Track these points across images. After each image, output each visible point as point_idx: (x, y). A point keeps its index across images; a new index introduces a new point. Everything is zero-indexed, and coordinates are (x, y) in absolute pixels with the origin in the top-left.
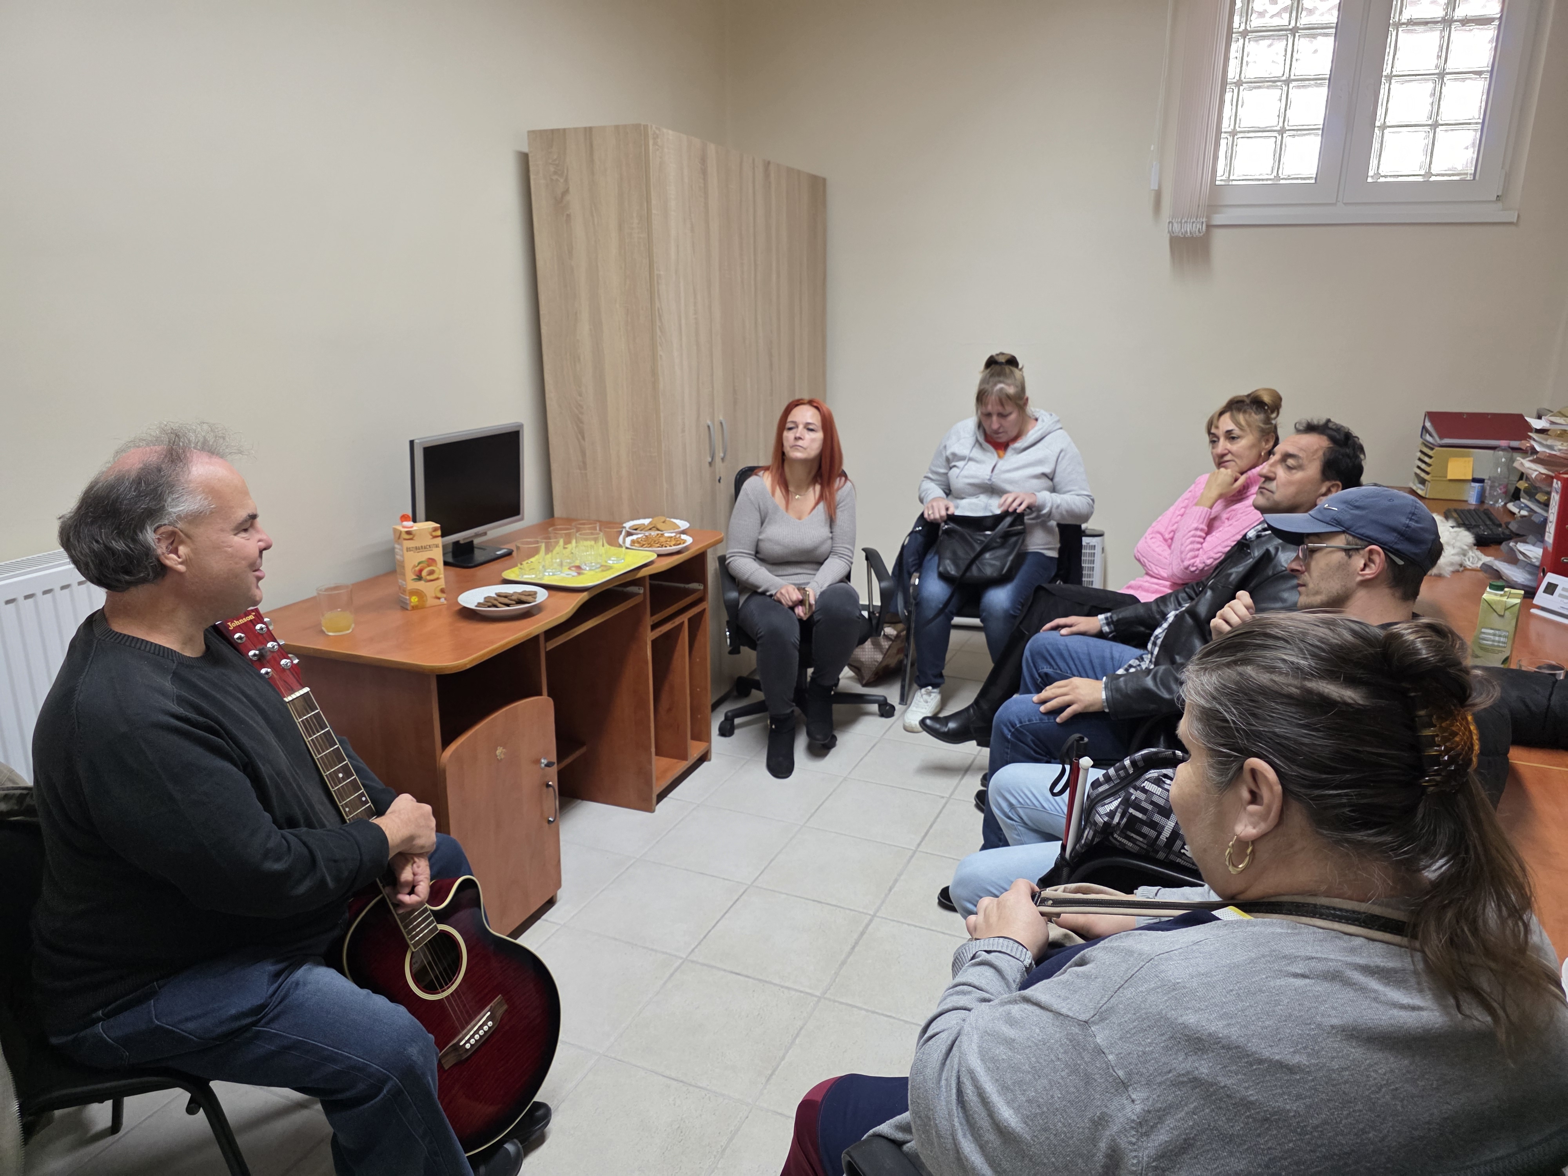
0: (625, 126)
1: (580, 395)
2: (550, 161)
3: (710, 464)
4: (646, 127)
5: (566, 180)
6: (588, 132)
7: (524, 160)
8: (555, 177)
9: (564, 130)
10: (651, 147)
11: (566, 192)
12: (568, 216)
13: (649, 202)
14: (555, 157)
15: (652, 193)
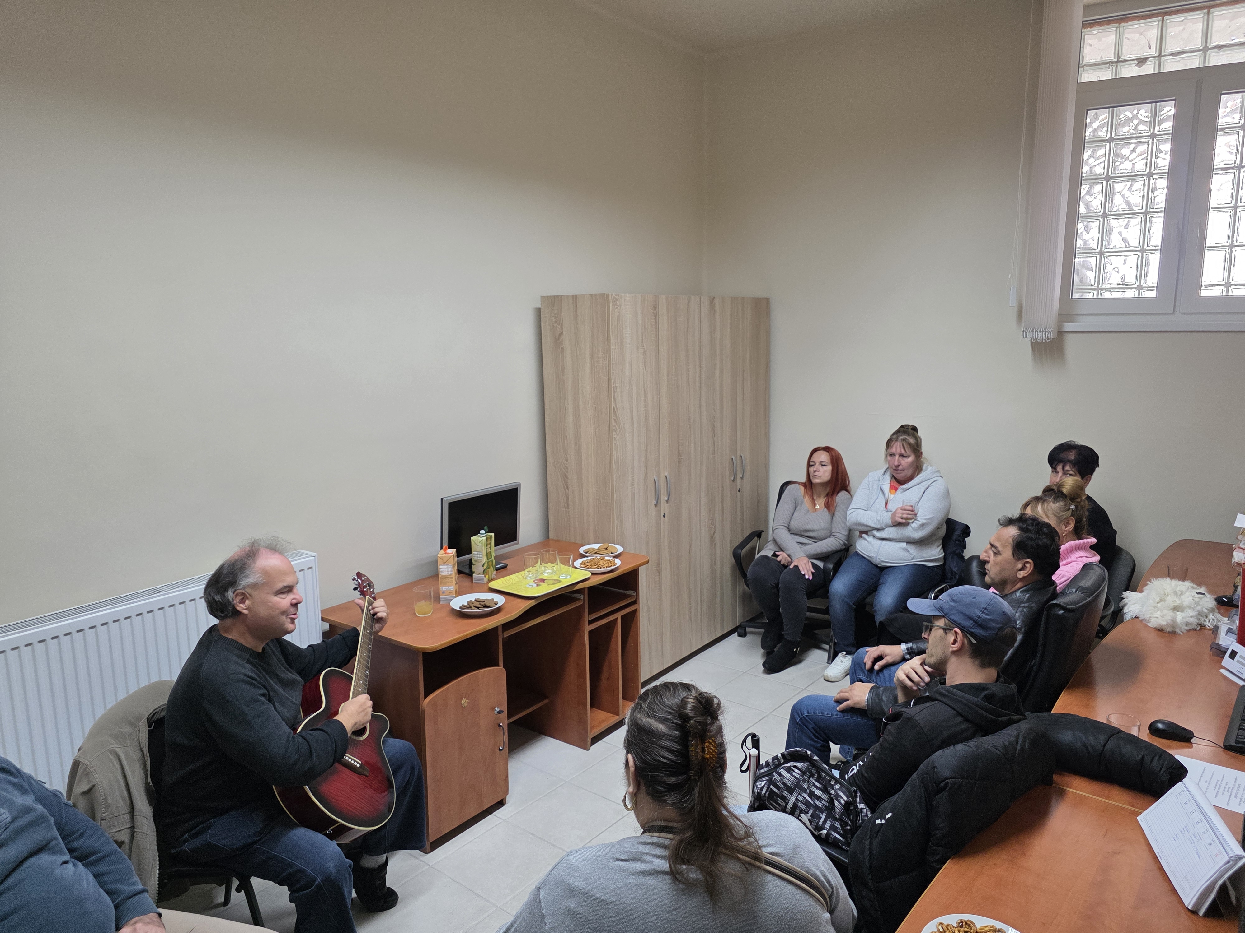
0: (596, 295)
1: (567, 461)
2: (553, 315)
3: (656, 505)
4: (608, 295)
5: (562, 328)
6: (575, 297)
7: (538, 311)
8: (555, 325)
9: (561, 296)
10: (611, 307)
11: (561, 334)
12: (562, 348)
13: (609, 341)
14: (556, 312)
15: (611, 336)
